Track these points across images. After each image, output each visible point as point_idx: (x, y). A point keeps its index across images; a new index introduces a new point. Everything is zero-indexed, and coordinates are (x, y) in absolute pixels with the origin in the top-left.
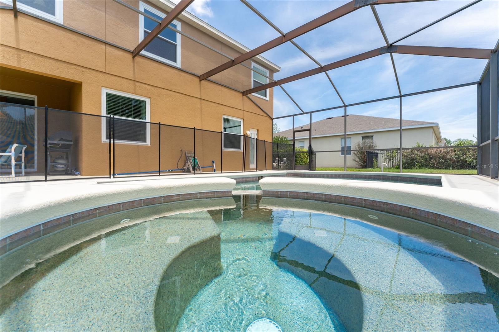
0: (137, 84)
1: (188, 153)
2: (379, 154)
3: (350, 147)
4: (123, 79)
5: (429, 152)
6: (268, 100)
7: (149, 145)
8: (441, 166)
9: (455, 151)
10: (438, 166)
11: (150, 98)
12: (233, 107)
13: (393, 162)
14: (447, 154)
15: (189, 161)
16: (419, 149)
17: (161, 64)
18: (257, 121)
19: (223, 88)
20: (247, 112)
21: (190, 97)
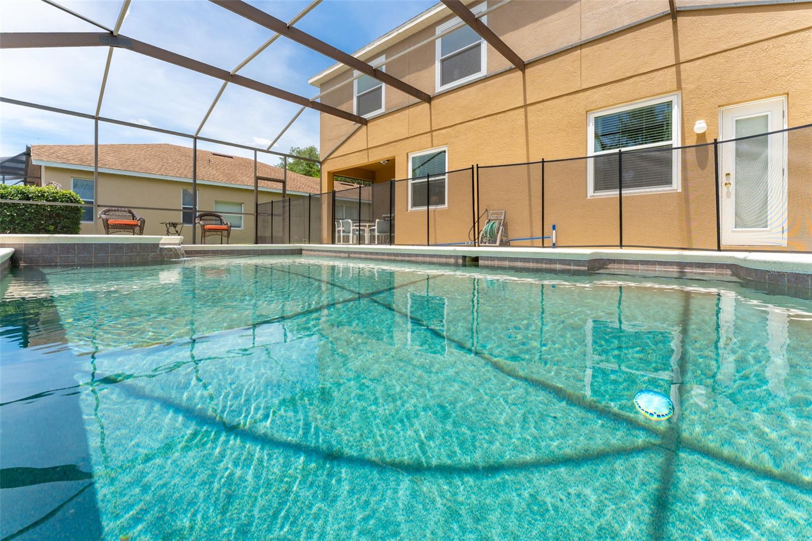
1: (493, 214)
7: (447, 208)
11: (447, 144)
18: (778, 63)
19: (585, 51)
20: (700, 61)
21: (503, 114)
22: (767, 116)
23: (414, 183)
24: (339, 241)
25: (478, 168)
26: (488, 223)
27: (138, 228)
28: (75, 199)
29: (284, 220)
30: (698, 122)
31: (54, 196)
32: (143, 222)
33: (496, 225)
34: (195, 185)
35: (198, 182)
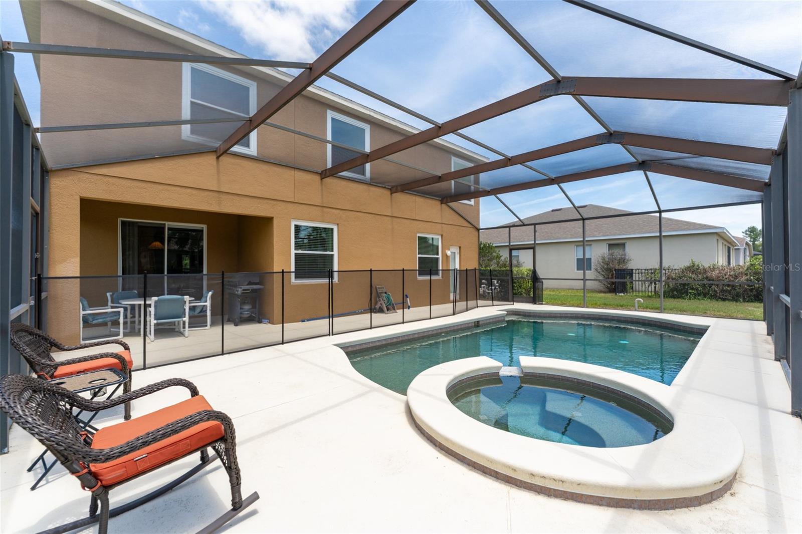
0: (325, 210)
1: (379, 288)
2: (634, 275)
3: (591, 259)
4: (311, 207)
5: (709, 274)
6: (473, 204)
7: (337, 282)
8: (726, 296)
9: (746, 275)
10: (723, 295)
11: (338, 224)
12: (430, 220)
13: (655, 287)
14: (735, 279)
15: (381, 299)
16: (693, 269)
17: (350, 181)
20: (446, 225)
21: (380, 216)
23: (297, 254)
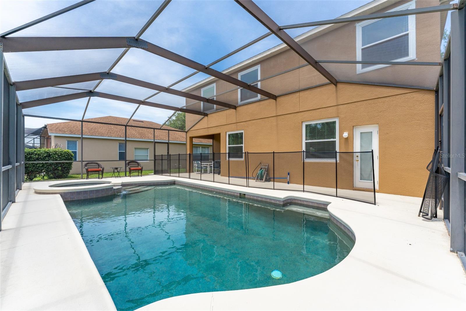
1: (263, 165)
7: (243, 160)
11: (244, 130)
12: (319, 107)
18: (375, 111)
19: (302, 94)
20: (346, 105)
21: (268, 118)
22: (372, 132)
23: (229, 147)
24: (195, 171)
25: (248, 153)
26: (260, 170)
27: (101, 172)
28: (70, 154)
29: (168, 161)
30: (344, 133)
31: (61, 153)
32: (103, 169)
33: (263, 172)
34: (126, 141)
35: (127, 139)
